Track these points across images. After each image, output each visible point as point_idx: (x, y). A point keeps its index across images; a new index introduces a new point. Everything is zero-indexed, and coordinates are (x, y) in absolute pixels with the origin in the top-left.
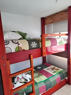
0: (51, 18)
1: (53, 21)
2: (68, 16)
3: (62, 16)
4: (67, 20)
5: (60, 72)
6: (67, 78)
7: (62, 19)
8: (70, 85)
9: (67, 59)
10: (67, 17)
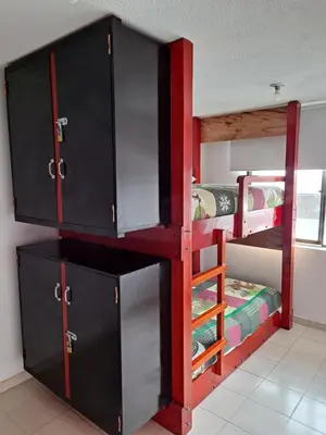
0: (228, 123)
1: (234, 133)
2: (288, 126)
3: (265, 122)
4: (285, 137)
5: (262, 294)
6: (280, 310)
7: (266, 133)
8: (288, 328)
9: (281, 252)
10: (285, 129)
